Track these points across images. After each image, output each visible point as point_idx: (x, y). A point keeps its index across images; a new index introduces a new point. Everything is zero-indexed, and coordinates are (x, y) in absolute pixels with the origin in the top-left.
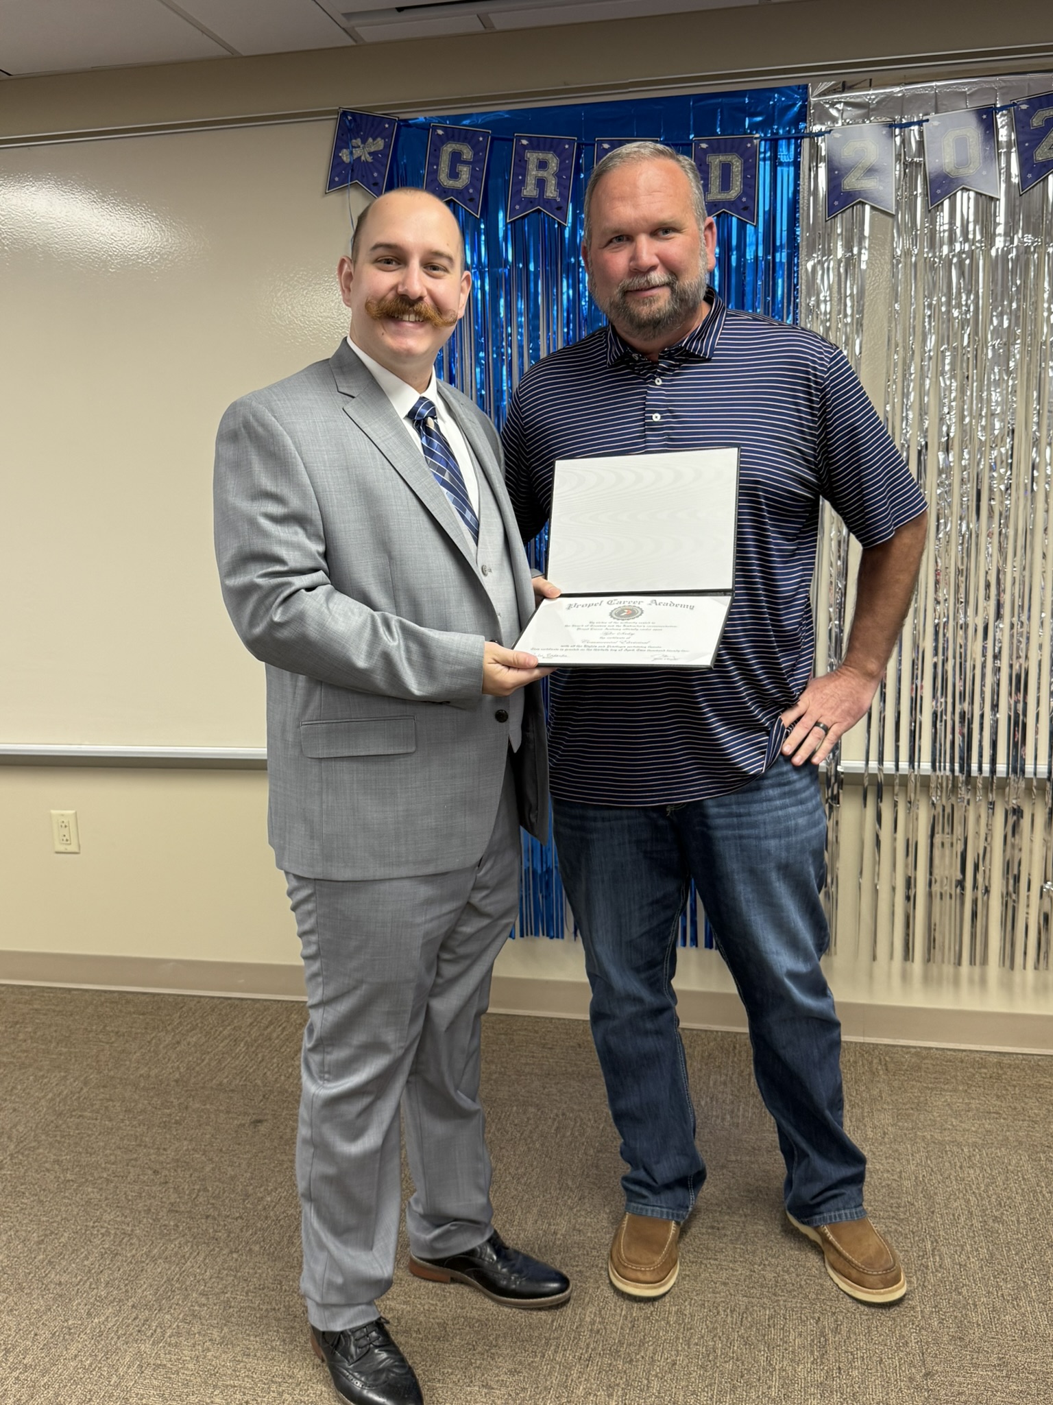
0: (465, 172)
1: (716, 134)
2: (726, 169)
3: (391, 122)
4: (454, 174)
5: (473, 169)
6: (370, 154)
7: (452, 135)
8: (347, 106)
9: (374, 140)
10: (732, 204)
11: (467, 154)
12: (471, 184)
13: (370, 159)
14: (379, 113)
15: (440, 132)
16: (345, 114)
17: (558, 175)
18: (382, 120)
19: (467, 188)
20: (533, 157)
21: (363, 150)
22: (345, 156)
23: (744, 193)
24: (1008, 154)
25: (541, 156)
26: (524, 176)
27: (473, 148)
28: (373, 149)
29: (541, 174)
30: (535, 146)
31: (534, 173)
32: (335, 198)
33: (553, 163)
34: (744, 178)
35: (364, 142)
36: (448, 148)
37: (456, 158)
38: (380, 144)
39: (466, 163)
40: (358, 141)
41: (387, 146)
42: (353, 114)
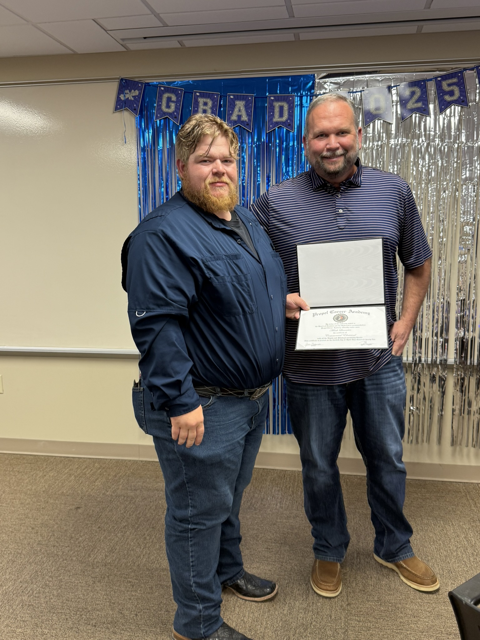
0: (173, 105)
1: (277, 93)
2: (281, 108)
3: (142, 83)
4: (168, 107)
5: (176, 105)
6: (133, 97)
7: (167, 90)
8: (123, 76)
9: (134, 91)
10: (284, 123)
11: (174, 98)
12: (175, 111)
13: (132, 99)
14: (136, 80)
15: (162, 89)
16: (122, 79)
17: (212, 108)
18: (138, 83)
19: (174, 112)
20: (201, 101)
21: (130, 95)
22: (122, 97)
23: (289, 119)
24: (397, 105)
25: (205, 100)
26: (198, 108)
27: (176, 96)
28: (134, 95)
29: (205, 108)
30: (202, 96)
31: (202, 107)
32: (118, 114)
33: (210, 103)
34: (289, 112)
35: (130, 91)
36: (166, 95)
37: (169, 100)
38: (137, 93)
39: (173, 102)
40: (128, 91)
41: (140, 94)
42: (126, 80)
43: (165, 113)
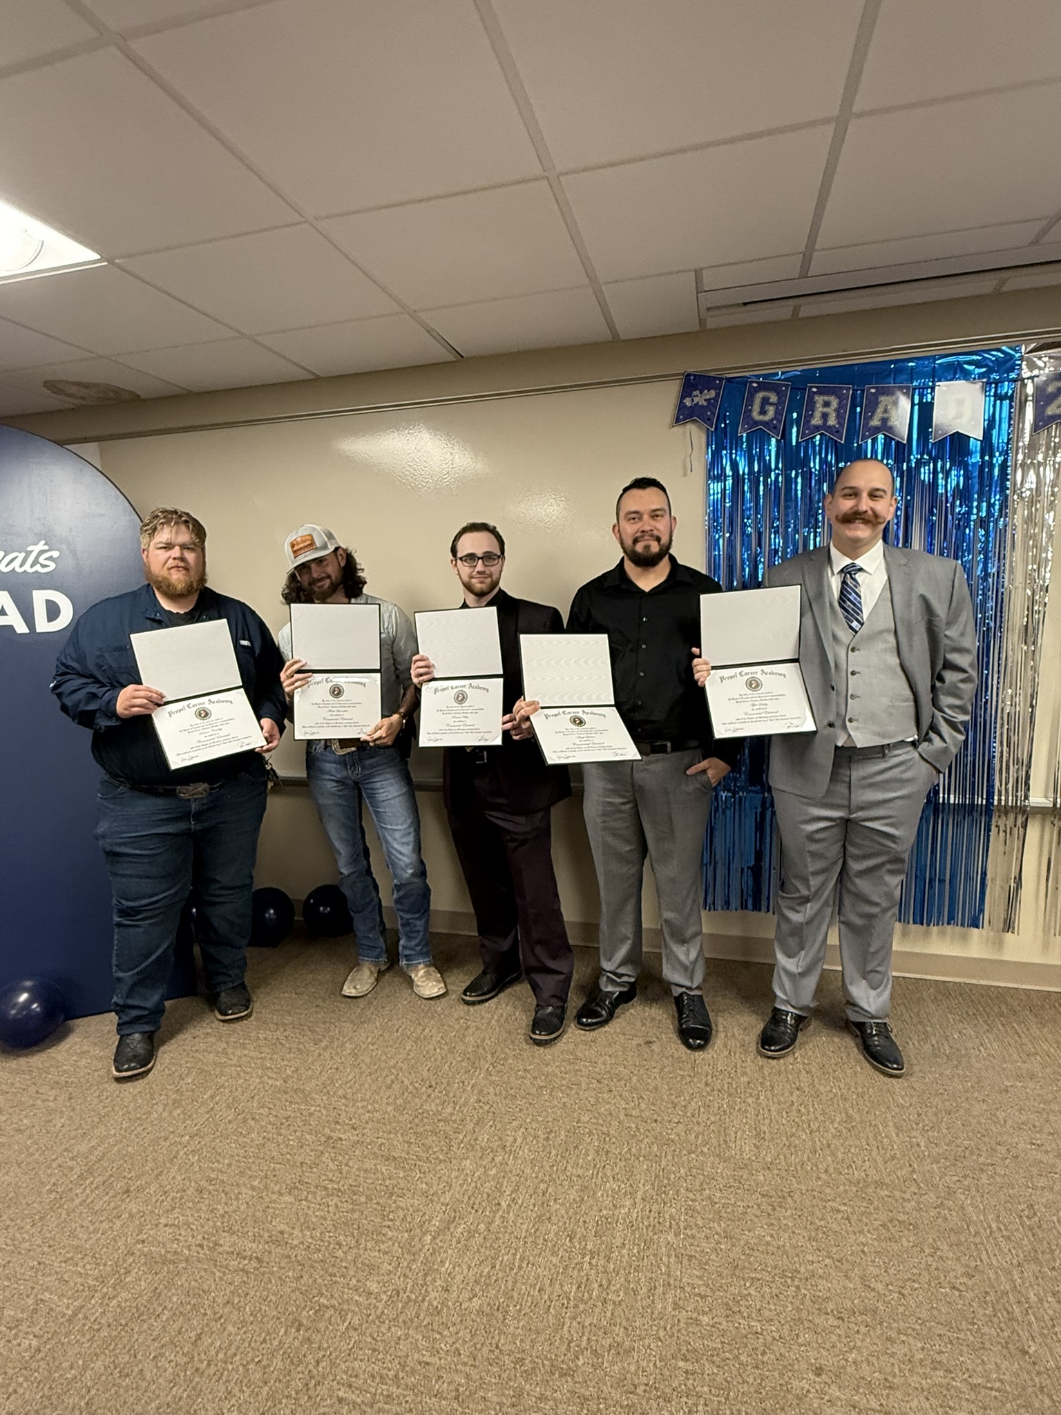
0: (771, 411)
2: (960, 403)
3: (721, 379)
4: (763, 412)
5: (777, 408)
6: (705, 400)
7: (763, 388)
8: (690, 370)
9: (708, 391)
11: (773, 398)
12: (775, 419)
13: (705, 404)
14: (712, 374)
15: (755, 385)
16: (689, 375)
17: (837, 410)
18: (715, 378)
19: (772, 420)
20: (819, 399)
21: (700, 398)
22: (688, 402)
23: (972, 419)
25: (826, 398)
26: (813, 411)
27: (778, 394)
28: (708, 397)
29: (826, 410)
30: (821, 392)
31: (820, 409)
32: (678, 430)
33: (835, 403)
34: (973, 408)
35: (701, 393)
36: (760, 395)
37: (765, 401)
38: (713, 394)
39: (771, 404)
40: (696, 393)
41: (717, 395)
42: (694, 375)
43: (756, 423)
